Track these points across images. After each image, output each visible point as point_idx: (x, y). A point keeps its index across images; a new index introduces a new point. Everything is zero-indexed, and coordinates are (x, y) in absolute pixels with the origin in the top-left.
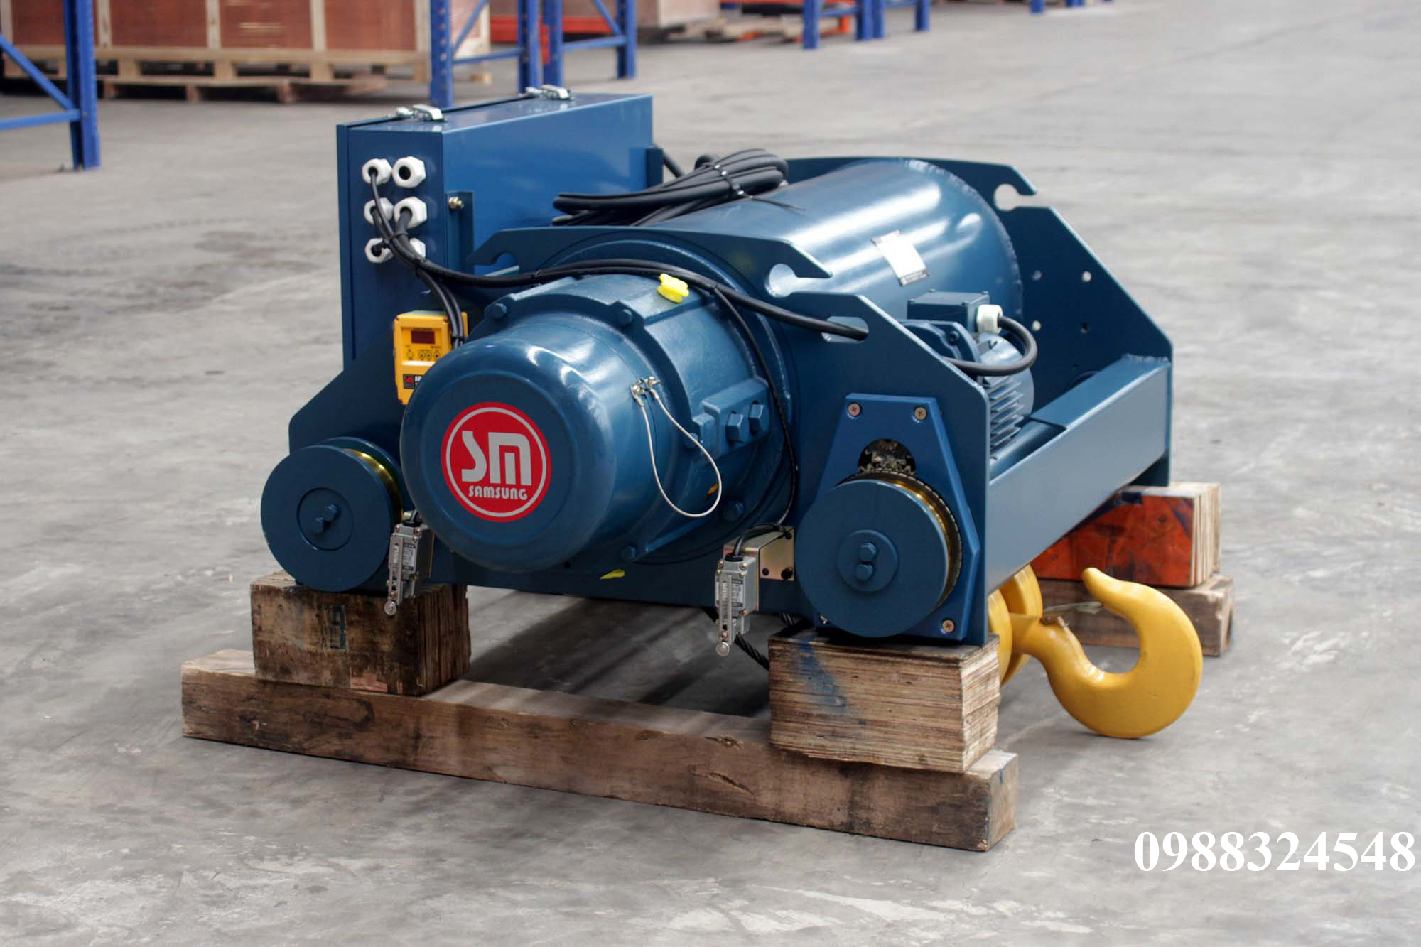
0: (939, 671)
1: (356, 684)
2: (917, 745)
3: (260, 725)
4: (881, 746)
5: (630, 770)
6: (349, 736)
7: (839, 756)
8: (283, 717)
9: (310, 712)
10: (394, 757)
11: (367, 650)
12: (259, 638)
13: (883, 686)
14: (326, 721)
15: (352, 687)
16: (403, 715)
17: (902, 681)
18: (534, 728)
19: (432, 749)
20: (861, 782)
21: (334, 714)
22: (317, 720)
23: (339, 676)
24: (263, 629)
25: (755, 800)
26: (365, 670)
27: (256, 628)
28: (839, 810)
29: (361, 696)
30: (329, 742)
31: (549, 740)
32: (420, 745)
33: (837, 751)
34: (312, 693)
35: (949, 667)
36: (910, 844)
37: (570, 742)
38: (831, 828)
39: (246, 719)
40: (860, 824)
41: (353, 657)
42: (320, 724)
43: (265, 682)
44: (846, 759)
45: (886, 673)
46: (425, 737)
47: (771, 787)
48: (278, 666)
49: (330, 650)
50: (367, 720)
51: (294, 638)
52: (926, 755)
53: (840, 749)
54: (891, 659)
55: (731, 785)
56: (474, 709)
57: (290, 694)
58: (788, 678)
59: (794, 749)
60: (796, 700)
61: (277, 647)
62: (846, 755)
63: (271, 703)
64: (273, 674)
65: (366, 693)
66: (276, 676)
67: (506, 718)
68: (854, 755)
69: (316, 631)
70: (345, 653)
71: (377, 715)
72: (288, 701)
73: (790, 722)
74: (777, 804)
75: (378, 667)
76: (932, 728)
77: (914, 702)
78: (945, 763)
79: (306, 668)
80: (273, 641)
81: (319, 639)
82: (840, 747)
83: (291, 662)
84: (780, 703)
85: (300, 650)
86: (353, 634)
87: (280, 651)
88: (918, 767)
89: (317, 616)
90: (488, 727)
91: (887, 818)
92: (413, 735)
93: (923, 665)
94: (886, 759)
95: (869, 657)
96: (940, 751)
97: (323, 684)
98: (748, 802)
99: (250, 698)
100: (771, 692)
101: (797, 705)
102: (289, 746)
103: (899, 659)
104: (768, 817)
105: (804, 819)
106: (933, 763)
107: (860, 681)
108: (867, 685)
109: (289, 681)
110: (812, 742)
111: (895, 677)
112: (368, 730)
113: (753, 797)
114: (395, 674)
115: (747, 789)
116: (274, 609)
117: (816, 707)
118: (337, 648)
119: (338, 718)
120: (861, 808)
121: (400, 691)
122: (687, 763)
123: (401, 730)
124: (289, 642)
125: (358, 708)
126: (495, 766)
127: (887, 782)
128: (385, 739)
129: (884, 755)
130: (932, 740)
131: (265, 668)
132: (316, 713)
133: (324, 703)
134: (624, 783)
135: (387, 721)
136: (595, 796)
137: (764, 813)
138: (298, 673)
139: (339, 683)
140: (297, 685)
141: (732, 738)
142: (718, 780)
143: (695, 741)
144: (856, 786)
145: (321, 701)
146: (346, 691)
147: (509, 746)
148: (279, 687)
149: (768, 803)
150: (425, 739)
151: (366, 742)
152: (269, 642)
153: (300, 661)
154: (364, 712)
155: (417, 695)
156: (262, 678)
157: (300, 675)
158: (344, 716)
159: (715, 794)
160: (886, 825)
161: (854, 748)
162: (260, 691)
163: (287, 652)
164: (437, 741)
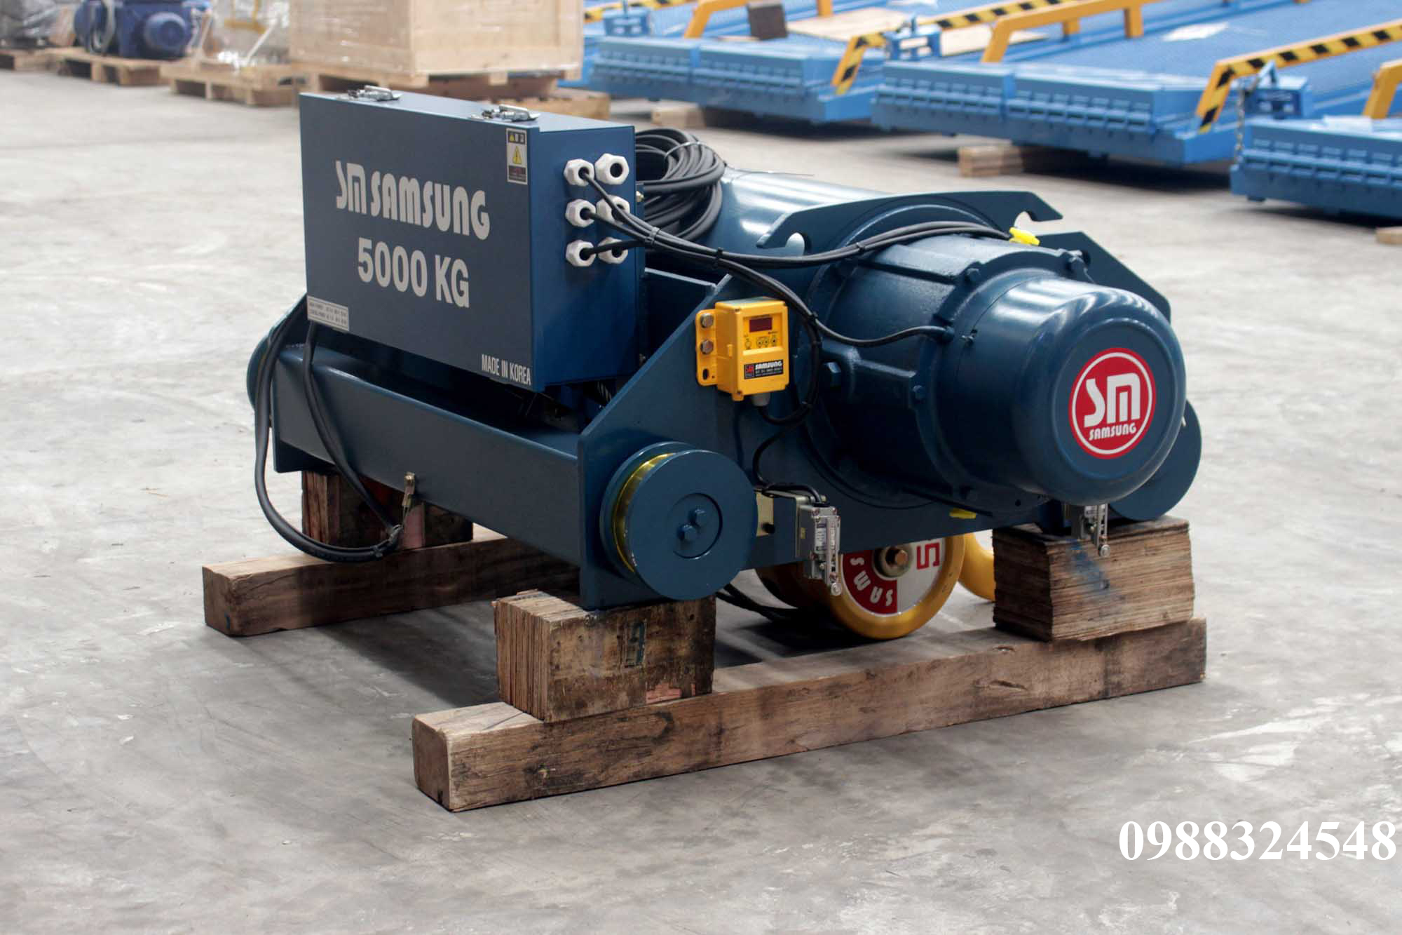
0: (1174, 538)
1: (649, 699)
2: (1163, 604)
3: (549, 772)
4: (1136, 614)
5: (922, 702)
6: (649, 753)
7: (1105, 632)
8: (576, 755)
9: (605, 742)
10: (698, 759)
11: (664, 659)
12: (556, 678)
13: (1135, 562)
14: (623, 746)
15: (649, 701)
16: (705, 714)
17: (1148, 553)
18: (834, 689)
19: (735, 740)
20: (1112, 651)
21: (632, 735)
22: (614, 747)
23: (635, 695)
24: (562, 666)
25: (1029, 695)
26: (661, 681)
27: (554, 668)
28: (1096, 681)
29: (659, 707)
30: (626, 767)
32: (723, 740)
33: (1103, 629)
34: (605, 722)
35: (1182, 533)
36: (1150, 693)
37: (867, 692)
38: (1091, 700)
39: (531, 771)
40: (1113, 689)
41: (650, 670)
42: (614, 750)
43: (551, 725)
44: (1110, 634)
45: (1137, 550)
46: (728, 730)
47: (1041, 678)
48: (574, 702)
49: (628, 671)
50: (667, 730)
51: (591, 668)
52: (1169, 612)
53: (1104, 627)
54: (1139, 537)
55: (1008, 688)
56: (775, 687)
57: (581, 730)
58: (1064, 575)
59: (1070, 637)
60: (1071, 593)
61: (574, 682)
62: (1110, 629)
63: (560, 744)
64: (568, 712)
65: (664, 704)
66: (571, 714)
67: (807, 686)
68: (1116, 628)
69: (615, 654)
70: (642, 669)
71: (677, 723)
72: (580, 737)
73: (1066, 614)
74: (1047, 693)
75: (674, 674)
76: (1173, 587)
77: (1158, 569)
78: (1181, 614)
79: (601, 695)
80: (569, 677)
81: (617, 662)
82: (1106, 625)
83: (588, 694)
84: (1059, 600)
85: (598, 679)
86: (652, 648)
87: (577, 685)
88: (1162, 624)
89: (618, 637)
90: (791, 701)
91: (1133, 676)
92: (716, 732)
93: (1162, 536)
94: (1139, 624)
95: (1123, 540)
96: (1178, 605)
97: (619, 708)
98: (1023, 698)
99: (534, 748)
100: (1051, 592)
101: (1074, 597)
102: (583, 784)
103: (1145, 536)
104: (1041, 707)
105: (1069, 698)
106: (1173, 618)
107: (1118, 563)
108: (1124, 565)
109: (587, 714)
110: (1084, 626)
111: (1143, 552)
112: (668, 741)
113: (1027, 693)
114: (691, 676)
115: (1022, 687)
116: (575, 641)
117: (1087, 595)
118: (632, 666)
119: (637, 739)
120: (1114, 673)
121: (693, 693)
122: (970, 680)
123: (703, 731)
124: (587, 674)
125: (656, 722)
126: (797, 737)
127: (1133, 645)
128: (687, 744)
129: (1139, 621)
130: (1173, 598)
131: (559, 709)
132: (612, 740)
133: (620, 727)
134: (917, 716)
135: (688, 726)
136: (894, 736)
137: (1037, 704)
138: (593, 704)
139: (635, 702)
140: (590, 717)
141: (1005, 645)
142: (996, 686)
143: (978, 657)
144: (1109, 657)
145: (616, 725)
146: (644, 708)
147: (811, 713)
148: (568, 725)
149: (1040, 693)
150: (727, 733)
151: (667, 753)
152: (566, 679)
153: (597, 690)
154: (663, 724)
155: (711, 692)
156: (553, 720)
157: (595, 705)
158: (642, 734)
159: (996, 700)
160: (1133, 682)
161: (1115, 623)
162: (548, 736)
163: (584, 684)
164: (740, 731)
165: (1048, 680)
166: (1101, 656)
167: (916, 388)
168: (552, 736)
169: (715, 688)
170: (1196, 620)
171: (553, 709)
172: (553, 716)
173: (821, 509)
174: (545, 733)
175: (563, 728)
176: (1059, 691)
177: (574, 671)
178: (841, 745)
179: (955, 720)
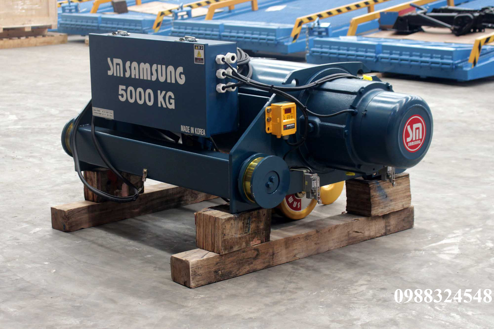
0: (405, 179)
1: (252, 244)
2: (402, 202)
3: (221, 272)
4: (395, 206)
5: (333, 240)
6: (252, 263)
7: (386, 213)
8: (230, 266)
9: (238, 260)
10: (267, 264)
11: (256, 230)
12: (224, 238)
13: (395, 188)
14: (244, 261)
15: (251, 245)
16: (268, 248)
18: (306, 236)
19: (277, 257)
20: (388, 219)
21: (247, 257)
22: (241, 262)
23: (247, 243)
24: (226, 234)
25: (364, 235)
26: (255, 238)
27: (224, 235)
28: (383, 229)
29: (255, 247)
30: (245, 269)
31: (311, 239)
32: (274, 257)
33: (386, 211)
34: (238, 253)
35: (407, 177)
36: (399, 232)
37: (316, 237)
38: (382, 236)
39: (216, 272)
40: (388, 232)
41: (252, 234)
43: (222, 255)
44: (388, 213)
46: (275, 253)
47: (367, 229)
48: (229, 247)
49: (245, 235)
50: (257, 255)
51: (235, 235)
52: (404, 204)
55: (358, 233)
56: (289, 237)
57: (231, 256)
58: (375, 194)
59: (376, 215)
60: (376, 200)
62: (388, 211)
63: (225, 262)
64: (227, 251)
65: (256, 246)
66: (229, 251)
68: (389, 211)
69: (242, 229)
70: (250, 234)
71: (260, 252)
72: (231, 259)
73: (375, 207)
74: (369, 234)
75: (259, 235)
77: (401, 190)
79: (237, 243)
80: (228, 238)
81: (242, 232)
82: (386, 210)
83: (233, 244)
84: (373, 202)
85: (237, 238)
86: (253, 226)
87: (230, 241)
88: (402, 209)
89: (243, 223)
90: (294, 242)
91: (394, 227)
92: (272, 254)
93: (402, 179)
96: (407, 202)
97: (243, 248)
98: (362, 237)
99: (217, 264)
100: (371, 199)
102: (232, 275)
106: (406, 206)
108: (391, 189)
109: (233, 251)
110: (380, 211)
112: (257, 259)
114: (263, 235)
115: (362, 233)
116: (230, 225)
117: (381, 200)
118: (247, 233)
120: (388, 226)
121: (264, 241)
122: (347, 231)
123: (268, 254)
124: (233, 236)
125: (254, 252)
126: (296, 254)
127: (393, 216)
128: (263, 259)
129: (395, 208)
130: (405, 200)
131: (225, 249)
132: (240, 259)
133: (243, 255)
134: (331, 245)
135: (264, 253)
136: (325, 252)
137: (366, 238)
138: (235, 247)
139: (248, 245)
140: (234, 251)
141: (356, 219)
142: (354, 233)
143: (349, 223)
144: (387, 221)
145: (242, 254)
146: (250, 248)
147: (300, 246)
148: (227, 255)
149: (367, 235)
150: (275, 254)
151: (257, 263)
152: (227, 239)
153: (236, 242)
154: (256, 253)
155: (269, 240)
156: (223, 254)
157: (236, 248)
158: (250, 257)
159: (354, 238)
160: (394, 229)
161: (389, 209)
162: (221, 259)
163: (232, 240)
164: (279, 253)
165: (369, 230)
166: (384, 221)
167: (346, 131)
168: (222, 259)
169: (271, 239)
170: (411, 207)
171: (223, 250)
172: (223, 252)
173: (313, 174)
174: (220, 258)
175: (226, 256)
176: (372, 234)
177: (229, 236)
178: (309, 256)
179: (342, 245)
